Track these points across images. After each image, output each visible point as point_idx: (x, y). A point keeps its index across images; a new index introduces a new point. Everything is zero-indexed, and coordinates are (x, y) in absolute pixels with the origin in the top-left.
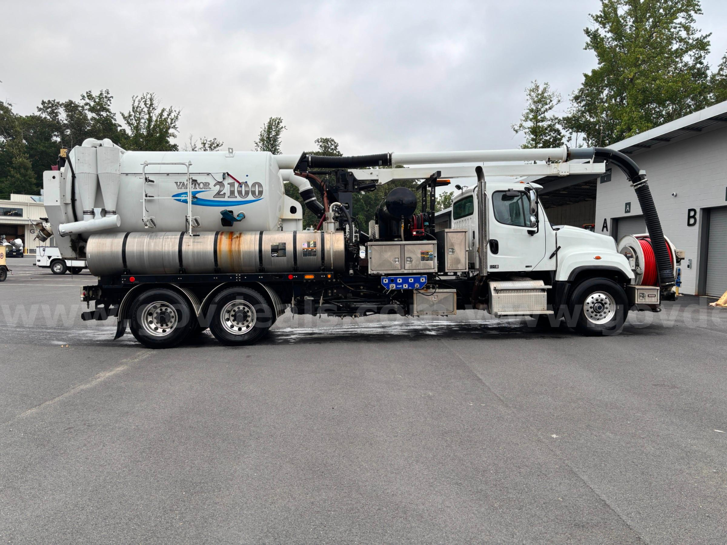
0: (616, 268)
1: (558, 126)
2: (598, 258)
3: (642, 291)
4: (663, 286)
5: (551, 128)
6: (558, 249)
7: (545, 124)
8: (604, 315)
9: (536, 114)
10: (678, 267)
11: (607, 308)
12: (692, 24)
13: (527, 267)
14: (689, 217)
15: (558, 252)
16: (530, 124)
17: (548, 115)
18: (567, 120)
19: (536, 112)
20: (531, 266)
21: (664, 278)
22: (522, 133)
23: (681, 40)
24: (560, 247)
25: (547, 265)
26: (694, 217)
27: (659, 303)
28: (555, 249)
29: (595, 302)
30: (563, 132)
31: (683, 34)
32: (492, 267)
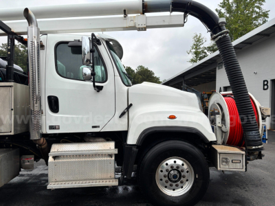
0: (194, 129)
1: (206, 51)
2: (172, 117)
3: (225, 156)
4: (249, 150)
5: (203, 52)
6: (130, 106)
7: (200, 50)
8: (180, 185)
9: (196, 46)
10: (264, 123)
11: (184, 177)
12: (262, 6)
13: (93, 127)
14: (264, 85)
15: (130, 110)
16: (194, 50)
17: (201, 46)
18: (209, 48)
19: (196, 45)
20: (99, 127)
21: (250, 141)
22: (191, 54)
23: (257, 13)
24: (131, 105)
25: (117, 125)
26: (267, 85)
27: (244, 170)
28: (126, 106)
29: (170, 169)
30: (208, 53)
31: (258, 10)
32: (51, 128)
